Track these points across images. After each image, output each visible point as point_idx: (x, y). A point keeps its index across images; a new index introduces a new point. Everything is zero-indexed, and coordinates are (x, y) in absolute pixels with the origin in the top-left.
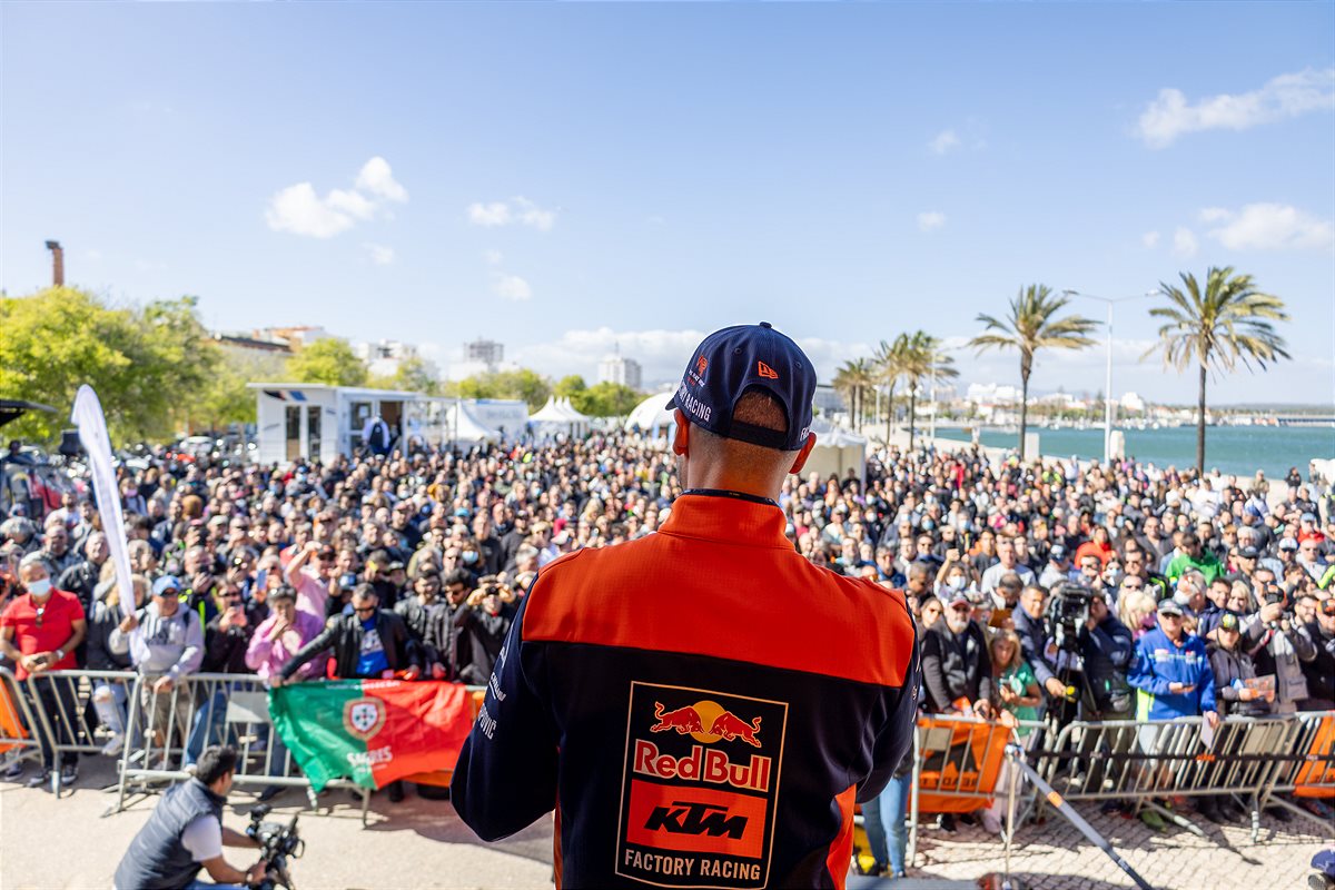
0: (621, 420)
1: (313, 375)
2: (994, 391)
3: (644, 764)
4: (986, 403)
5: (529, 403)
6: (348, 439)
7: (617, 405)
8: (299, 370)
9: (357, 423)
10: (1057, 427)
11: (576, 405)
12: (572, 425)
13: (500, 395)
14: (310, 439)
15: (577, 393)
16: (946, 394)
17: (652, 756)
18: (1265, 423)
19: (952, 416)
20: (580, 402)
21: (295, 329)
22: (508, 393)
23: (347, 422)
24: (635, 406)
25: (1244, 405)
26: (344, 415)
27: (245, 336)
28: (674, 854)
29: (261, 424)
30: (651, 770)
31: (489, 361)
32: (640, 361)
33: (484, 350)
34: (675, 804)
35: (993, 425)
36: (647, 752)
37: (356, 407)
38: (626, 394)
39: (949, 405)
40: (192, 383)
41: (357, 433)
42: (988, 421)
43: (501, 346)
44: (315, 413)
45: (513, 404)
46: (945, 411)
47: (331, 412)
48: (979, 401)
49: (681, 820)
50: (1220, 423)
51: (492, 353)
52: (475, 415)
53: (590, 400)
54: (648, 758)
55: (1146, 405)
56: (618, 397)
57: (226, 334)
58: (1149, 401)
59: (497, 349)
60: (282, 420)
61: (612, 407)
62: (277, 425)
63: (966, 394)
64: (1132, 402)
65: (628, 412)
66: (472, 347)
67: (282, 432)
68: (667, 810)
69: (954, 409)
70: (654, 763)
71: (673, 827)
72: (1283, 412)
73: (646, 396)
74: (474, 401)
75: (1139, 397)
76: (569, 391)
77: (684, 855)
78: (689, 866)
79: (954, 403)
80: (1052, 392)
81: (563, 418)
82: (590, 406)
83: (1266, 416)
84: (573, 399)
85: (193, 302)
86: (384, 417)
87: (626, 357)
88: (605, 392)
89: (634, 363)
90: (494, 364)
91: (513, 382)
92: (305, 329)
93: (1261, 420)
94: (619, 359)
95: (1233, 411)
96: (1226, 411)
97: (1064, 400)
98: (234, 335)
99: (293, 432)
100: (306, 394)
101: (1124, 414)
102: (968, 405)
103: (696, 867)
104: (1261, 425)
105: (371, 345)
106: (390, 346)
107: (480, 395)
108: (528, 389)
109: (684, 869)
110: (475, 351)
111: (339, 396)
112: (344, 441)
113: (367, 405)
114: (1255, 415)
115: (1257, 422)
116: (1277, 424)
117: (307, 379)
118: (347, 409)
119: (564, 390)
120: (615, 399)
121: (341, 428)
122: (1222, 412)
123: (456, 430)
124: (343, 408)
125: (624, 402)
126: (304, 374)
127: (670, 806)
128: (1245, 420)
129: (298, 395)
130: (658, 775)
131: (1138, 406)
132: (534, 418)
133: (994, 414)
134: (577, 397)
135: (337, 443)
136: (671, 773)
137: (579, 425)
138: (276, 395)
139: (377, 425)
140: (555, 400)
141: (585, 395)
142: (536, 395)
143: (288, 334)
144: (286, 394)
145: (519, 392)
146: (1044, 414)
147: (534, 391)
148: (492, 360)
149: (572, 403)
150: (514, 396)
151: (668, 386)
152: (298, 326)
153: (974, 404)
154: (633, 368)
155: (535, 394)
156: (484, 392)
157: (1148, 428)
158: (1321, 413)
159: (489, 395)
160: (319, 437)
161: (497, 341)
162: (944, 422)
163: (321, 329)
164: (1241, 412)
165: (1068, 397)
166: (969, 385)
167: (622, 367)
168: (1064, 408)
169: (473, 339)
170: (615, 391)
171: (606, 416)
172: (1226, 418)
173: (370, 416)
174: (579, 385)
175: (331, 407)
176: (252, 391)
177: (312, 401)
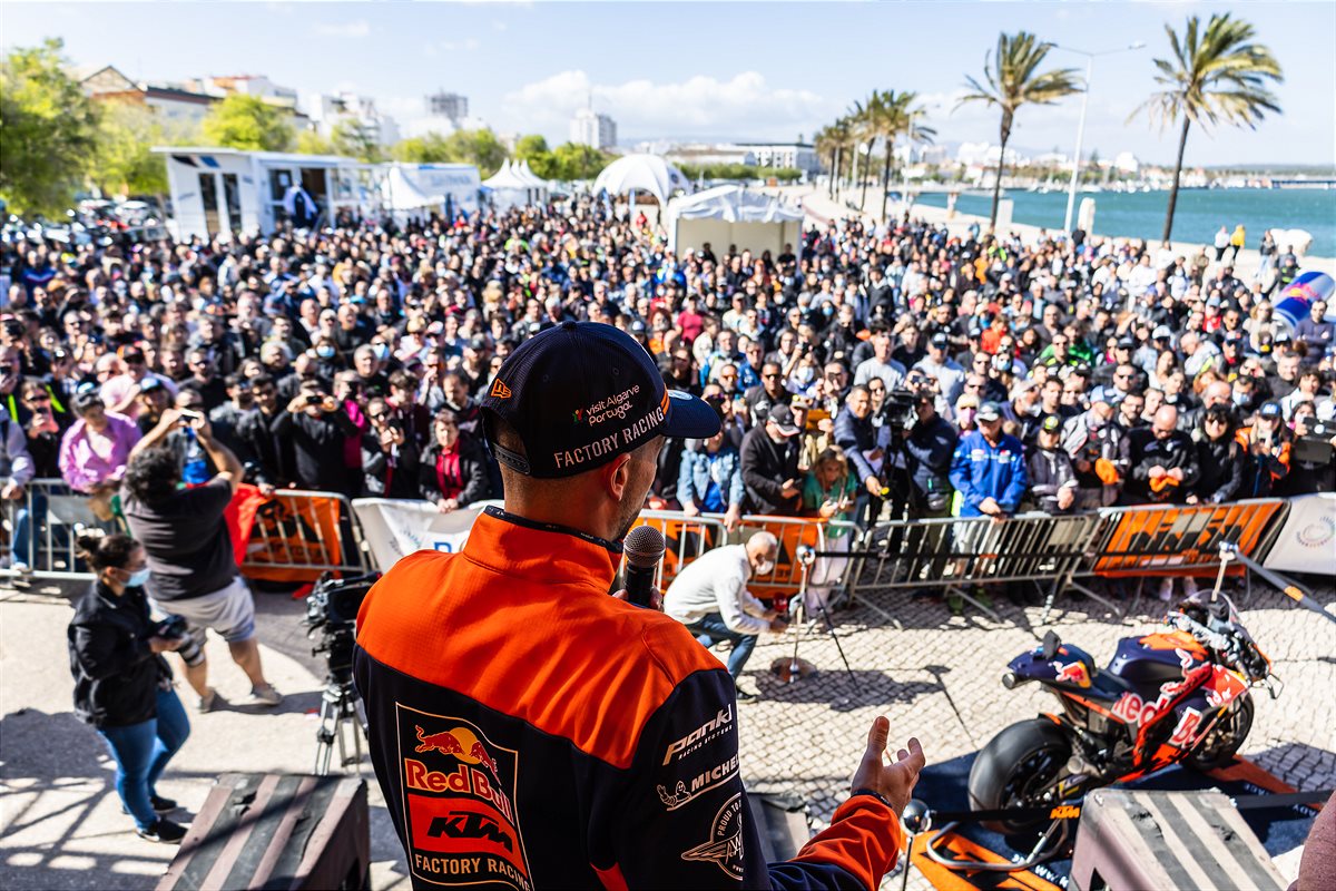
0: (589, 183)
1: (232, 137)
2: (986, 152)
3: (416, 781)
4: (976, 165)
5: (484, 167)
6: (271, 210)
7: (583, 168)
8: (216, 131)
9: (279, 192)
10: (1045, 191)
11: (537, 169)
12: (529, 191)
13: (453, 158)
14: (229, 210)
15: (538, 155)
16: (936, 154)
17: (422, 773)
18: (1258, 185)
19: (940, 179)
20: (542, 165)
21: (236, 78)
22: (461, 155)
23: (267, 191)
24: (602, 168)
25: (1241, 166)
26: (263, 183)
27: (176, 87)
28: (459, 857)
29: (175, 193)
30: (424, 785)
31: (452, 117)
32: (614, 119)
33: (447, 104)
34: (452, 813)
35: (981, 189)
36: (416, 770)
37: (275, 174)
38: (593, 156)
39: (937, 167)
40: (86, 147)
41: (278, 203)
42: (976, 184)
43: (465, 100)
44: (231, 180)
45: (466, 167)
46: (933, 173)
47: (248, 180)
48: (968, 162)
49: (461, 826)
50: (1212, 186)
51: (456, 107)
52: (416, 182)
53: (553, 163)
54: (419, 776)
55: (1140, 166)
56: (585, 160)
57: (153, 85)
58: (1144, 162)
59: (460, 103)
60: (196, 188)
61: (578, 171)
62: (190, 195)
63: (956, 154)
64: (1126, 163)
65: (594, 176)
66: (434, 100)
67: (197, 202)
68: (446, 819)
69: (942, 171)
70: (425, 778)
71: (453, 832)
72: (1278, 173)
73: (615, 157)
74: (415, 165)
75: (1135, 158)
76: (530, 153)
77: (469, 856)
78: (476, 865)
79: (943, 165)
80: (1047, 152)
81: (519, 184)
82: (552, 170)
83: (1261, 178)
84: (534, 162)
85: (58, 44)
86: (304, 186)
87: (599, 113)
88: (570, 154)
89: (609, 120)
90: (458, 120)
91: (468, 143)
92: (247, 78)
93: (1254, 182)
94: (592, 115)
95: (1227, 172)
96: (1220, 173)
97: (1056, 161)
98: (163, 86)
99: (210, 203)
100: (218, 160)
101: (1117, 175)
102: (957, 166)
103: (483, 865)
104: (1253, 188)
105: (324, 97)
106: (344, 98)
107: (428, 158)
108: (483, 151)
109: (472, 867)
110: (437, 105)
111: (255, 164)
112: (267, 212)
113: (288, 173)
114: (1250, 176)
115: (1250, 184)
116: (1270, 186)
117: (225, 142)
118: (266, 177)
119: (524, 151)
120: (580, 161)
121: (261, 200)
122: (1216, 173)
123: (390, 201)
124: (261, 176)
125: (591, 165)
126: (221, 135)
127: (447, 815)
128: (1237, 182)
129: (209, 160)
130: (430, 789)
131: (1131, 166)
132: (489, 183)
133: (983, 176)
134: (538, 159)
135: (258, 215)
136: (442, 787)
137: (537, 190)
138: (185, 160)
139: (299, 195)
140: (511, 164)
141: (546, 157)
142: (492, 157)
143: (229, 84)
144: (197, 161)
145: (473, 155)
146: (1034, 177)
147: (489, 153)
148: (456, 115)
149: (531, 167)
150: (468, 159)
151: (645, 145)
152: (239, 75)
153: (963, 165)
154: (607, 125)
155: (490, 156)
156: (432, 154)
157: (1139, 191)
158: (1317, 174)
159: (438, 158)
160: (238, 207)
161: (460, 93)
162: (930, 186)
163: (265, 78)
164: (1235, 173)
165: (1061, 158)
166: (960, 145)
167: (596, 124)
168: (1055, 170)
169: (435, 91)
170: (581, 152)
171: (572, 179)
172: (1219, 180)
173: (291, 184)
174: (540, 146)
175: (248, 174)
176: (160, 157)
177: (227, 167)
